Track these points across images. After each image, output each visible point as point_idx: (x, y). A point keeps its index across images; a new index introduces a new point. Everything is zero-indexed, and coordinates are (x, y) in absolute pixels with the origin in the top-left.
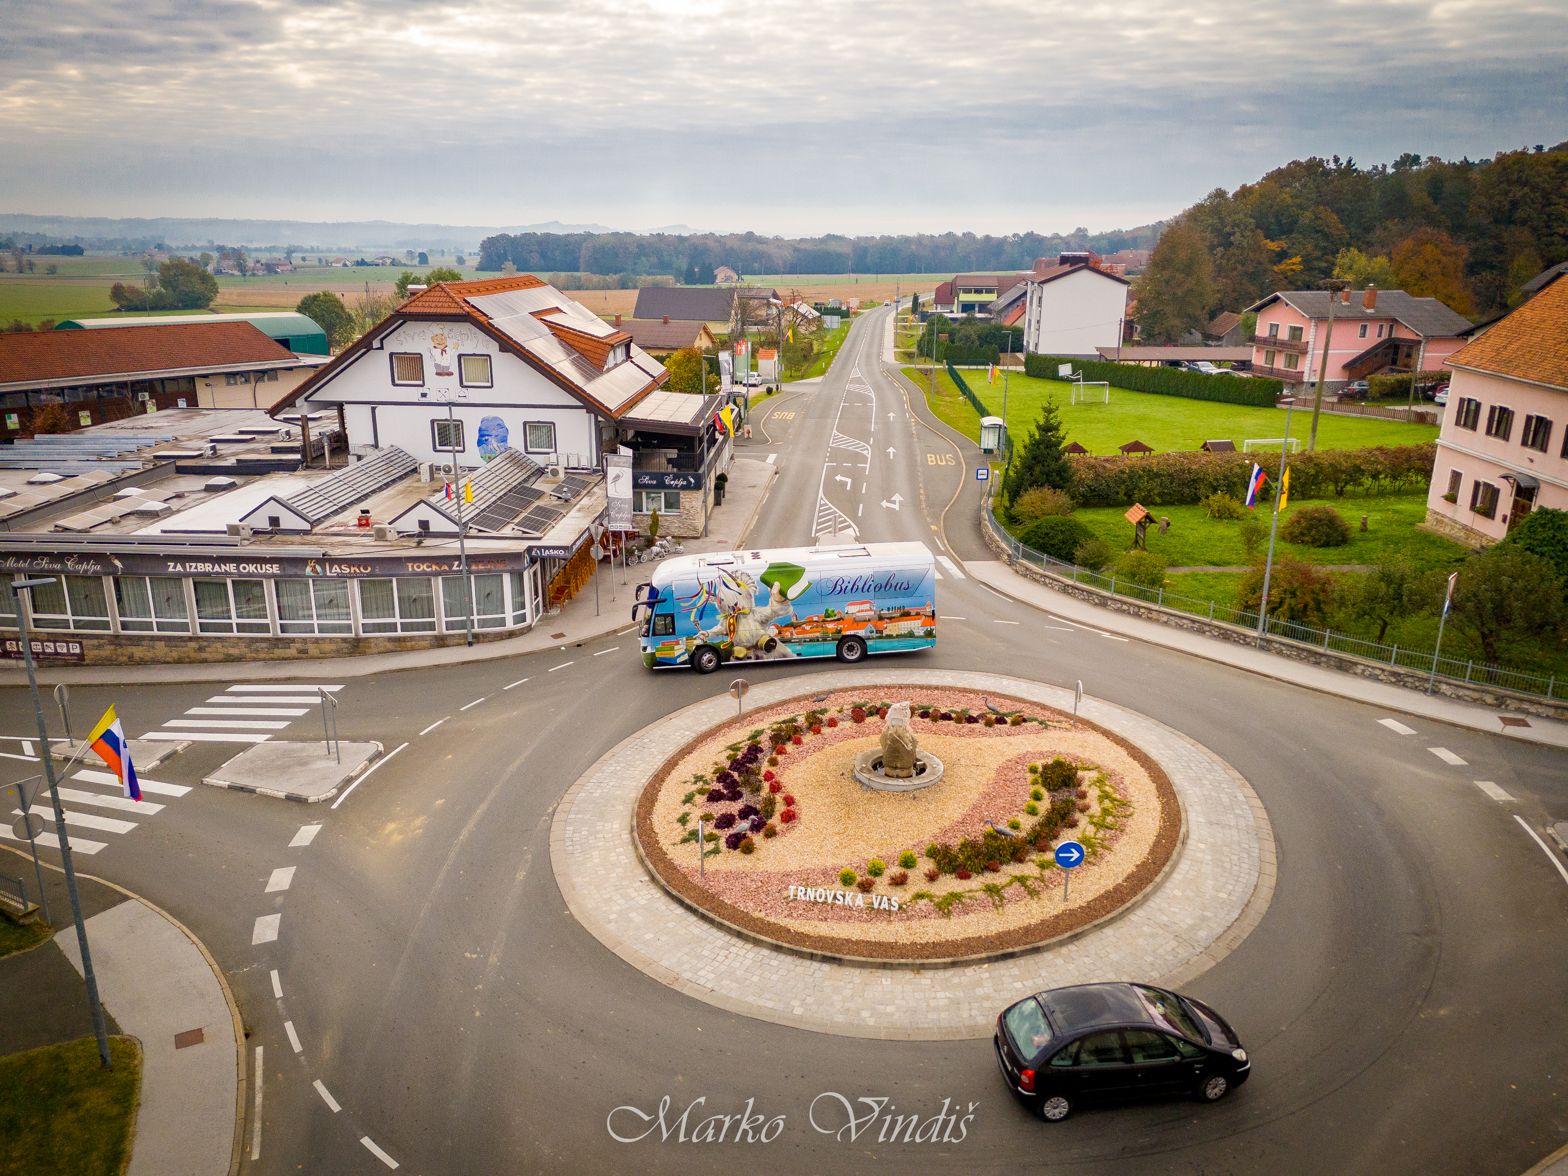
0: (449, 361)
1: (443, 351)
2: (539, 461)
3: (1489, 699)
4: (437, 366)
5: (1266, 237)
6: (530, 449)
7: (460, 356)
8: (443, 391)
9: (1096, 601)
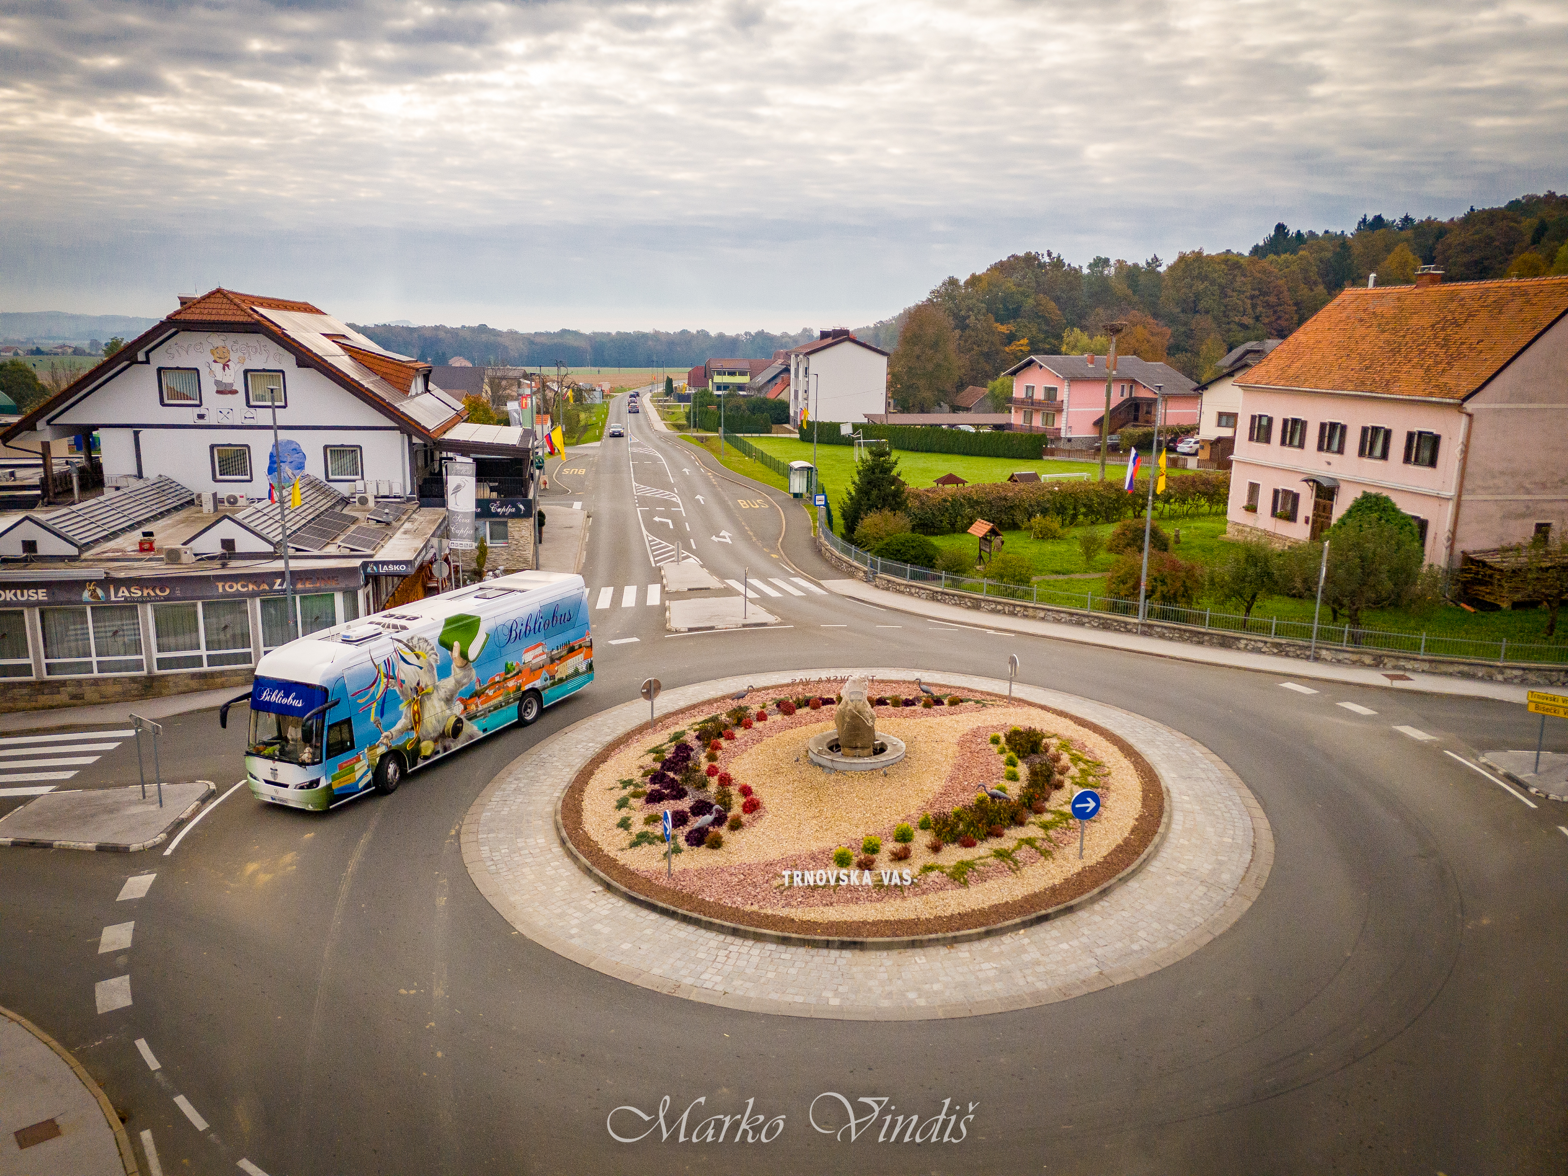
0: (233, 377)
1: (225, 366)
2: (344, 489)
3: (1368, 660)
4: (217, 383)
5: (997, 321)
6: (331, 477)
7: (246, 372)
8: (225, 412)
9: (969, 604)
